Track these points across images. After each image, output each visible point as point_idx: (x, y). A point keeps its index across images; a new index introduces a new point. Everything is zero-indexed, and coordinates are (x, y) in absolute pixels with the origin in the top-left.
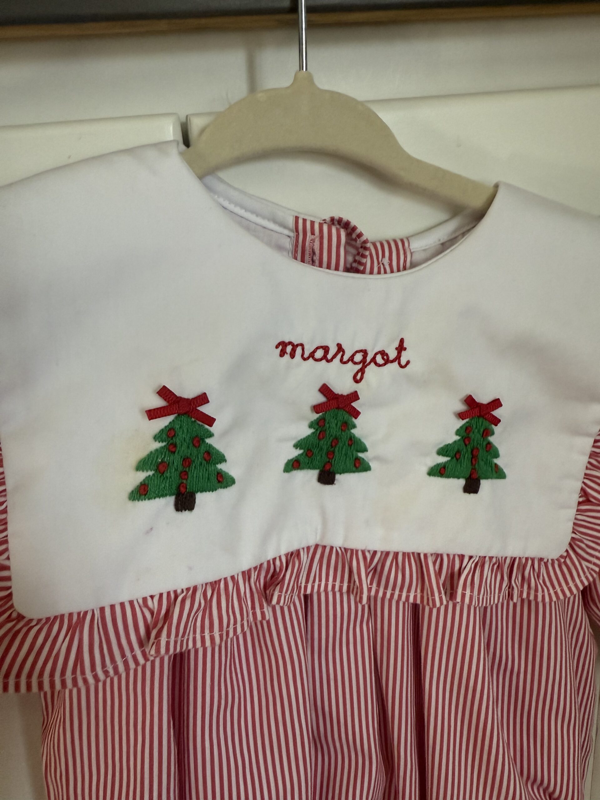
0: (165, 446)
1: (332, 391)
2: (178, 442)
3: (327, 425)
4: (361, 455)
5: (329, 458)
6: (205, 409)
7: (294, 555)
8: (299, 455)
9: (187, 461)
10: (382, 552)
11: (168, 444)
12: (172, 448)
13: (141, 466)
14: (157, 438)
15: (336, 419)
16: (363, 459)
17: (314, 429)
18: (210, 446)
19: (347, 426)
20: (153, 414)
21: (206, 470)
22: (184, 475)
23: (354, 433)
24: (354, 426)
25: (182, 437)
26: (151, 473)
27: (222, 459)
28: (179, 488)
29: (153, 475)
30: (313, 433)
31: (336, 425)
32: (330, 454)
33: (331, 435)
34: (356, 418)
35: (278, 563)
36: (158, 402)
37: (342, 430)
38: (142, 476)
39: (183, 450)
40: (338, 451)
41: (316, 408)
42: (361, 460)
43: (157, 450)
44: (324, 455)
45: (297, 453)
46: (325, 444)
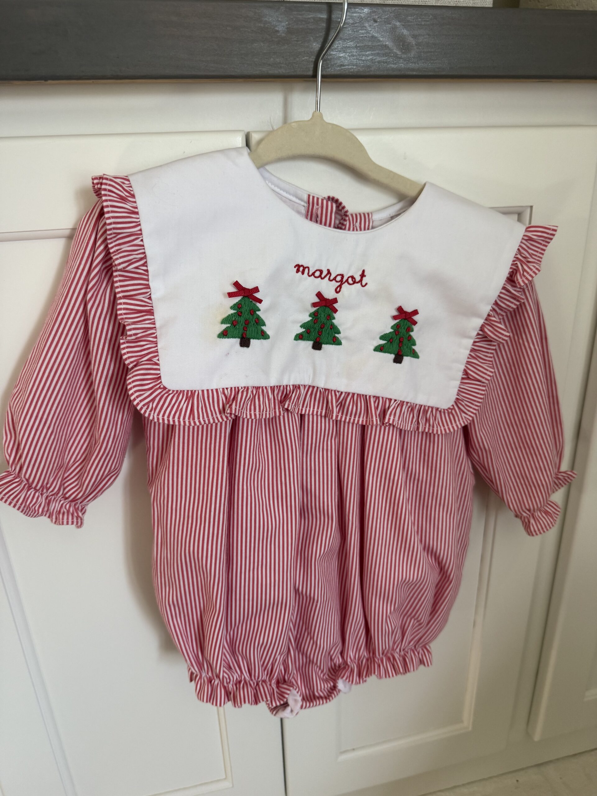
0: (236, 312)
1: (323, 296)
2: (243, 311)
3: (319, 316)
4: (337, 335)
5: (319, 335)
6: (257, 295)
7: (297, 387)
8: (303, 332)
9: (247, 322)
10: (346, 393)
11: (237, 312)
12: (239, 314)
13: (223, 322)
14: (232, 308)
15: (324, 312)
16: (338, 338)
17: (312, 317)
18: (259, 316)
19: (330, 318)
20: (231, 295)
21: (256, 328)
22: (245, 329)
23: (334, 322)
24: (334, 318)
25: (245, 309)
26: (229, 325)
27: (264, 324)
28: (242, 335)
29: (230, 326)
30: (311, 320)
31: (324, 316)
32: (320, 333)
33: (321, 322)
34: (335, 313)
35: (288, 388)
36: (233, 290)
37: (327, 319)
38: (224, 326)
39: (246, 315)
40: (324, 331)
41: (314, 305)
42: (337, 338)
43: (232, 314)
44: (316, 333)
45: (302, 330)
46: (317, 326)
